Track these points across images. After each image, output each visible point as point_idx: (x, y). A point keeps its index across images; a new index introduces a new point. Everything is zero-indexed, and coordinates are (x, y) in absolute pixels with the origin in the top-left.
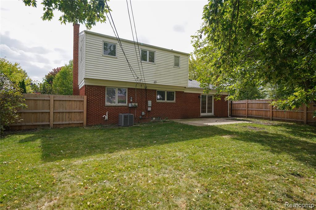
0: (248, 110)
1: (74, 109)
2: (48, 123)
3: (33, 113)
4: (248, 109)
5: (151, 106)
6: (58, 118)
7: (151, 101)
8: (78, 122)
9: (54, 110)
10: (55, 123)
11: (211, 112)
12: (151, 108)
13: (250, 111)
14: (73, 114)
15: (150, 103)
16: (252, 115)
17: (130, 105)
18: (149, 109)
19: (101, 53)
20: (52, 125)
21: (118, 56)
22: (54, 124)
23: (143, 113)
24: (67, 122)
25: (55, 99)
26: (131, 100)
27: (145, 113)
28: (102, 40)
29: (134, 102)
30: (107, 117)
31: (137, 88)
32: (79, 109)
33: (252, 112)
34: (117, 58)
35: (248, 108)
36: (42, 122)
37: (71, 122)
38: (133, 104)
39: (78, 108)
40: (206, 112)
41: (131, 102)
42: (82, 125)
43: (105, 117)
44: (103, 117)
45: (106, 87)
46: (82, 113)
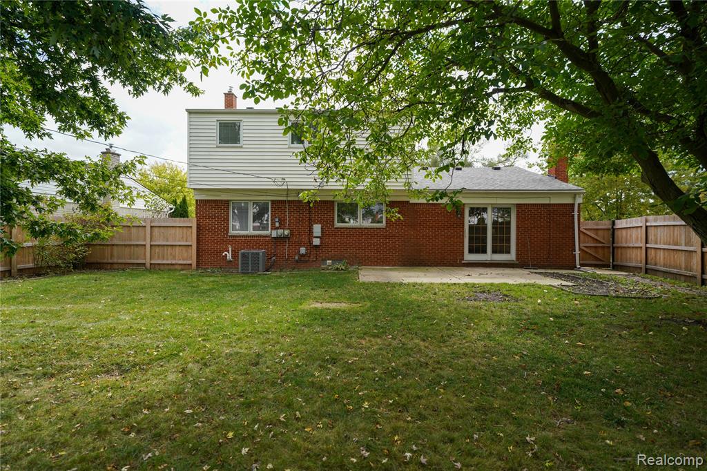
0: (647, 248)
1: (179, 241)
2: (143, 261)
3: (125, 245)
4: (648, 245)
5: (319, 235)
6: (157, 255)
7: (320, 226)
8: (185, 262)
9: (151, 241)
10: (152, 262)
11: (508, 252)
12: (319, 239)
13: (653, 251)
14: (177, 248)
15: (317, 229)
16: (656, 265)
17: (274, 234)
18: (316, 242)
19: (215, 142)
20: (148, 265)
21: (245, 143)
22: (151, 264)
23: (303, 250)
24: (169, 262)
25: (152, 225)
26: (277, 225)
27: (307, 250)
28: (215, 120)
29: (282, 227)
30: (229, 256)
31: (289, 199)
32: (186, 241)
33: (656, 254)
34: (241, 147)
35: (646, 243)
36: (137, 259)
37: (174, 262)
38: (280, 232)
39: (185, 239)
40: (484, 252)
41: (277, 228)
42: (190, 267)
43: (226, 254)
44: (224, 254)
45: (231, 200)
46: (190, 247)
